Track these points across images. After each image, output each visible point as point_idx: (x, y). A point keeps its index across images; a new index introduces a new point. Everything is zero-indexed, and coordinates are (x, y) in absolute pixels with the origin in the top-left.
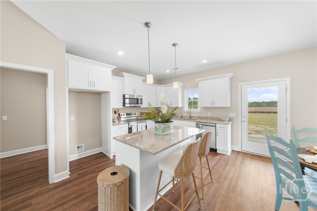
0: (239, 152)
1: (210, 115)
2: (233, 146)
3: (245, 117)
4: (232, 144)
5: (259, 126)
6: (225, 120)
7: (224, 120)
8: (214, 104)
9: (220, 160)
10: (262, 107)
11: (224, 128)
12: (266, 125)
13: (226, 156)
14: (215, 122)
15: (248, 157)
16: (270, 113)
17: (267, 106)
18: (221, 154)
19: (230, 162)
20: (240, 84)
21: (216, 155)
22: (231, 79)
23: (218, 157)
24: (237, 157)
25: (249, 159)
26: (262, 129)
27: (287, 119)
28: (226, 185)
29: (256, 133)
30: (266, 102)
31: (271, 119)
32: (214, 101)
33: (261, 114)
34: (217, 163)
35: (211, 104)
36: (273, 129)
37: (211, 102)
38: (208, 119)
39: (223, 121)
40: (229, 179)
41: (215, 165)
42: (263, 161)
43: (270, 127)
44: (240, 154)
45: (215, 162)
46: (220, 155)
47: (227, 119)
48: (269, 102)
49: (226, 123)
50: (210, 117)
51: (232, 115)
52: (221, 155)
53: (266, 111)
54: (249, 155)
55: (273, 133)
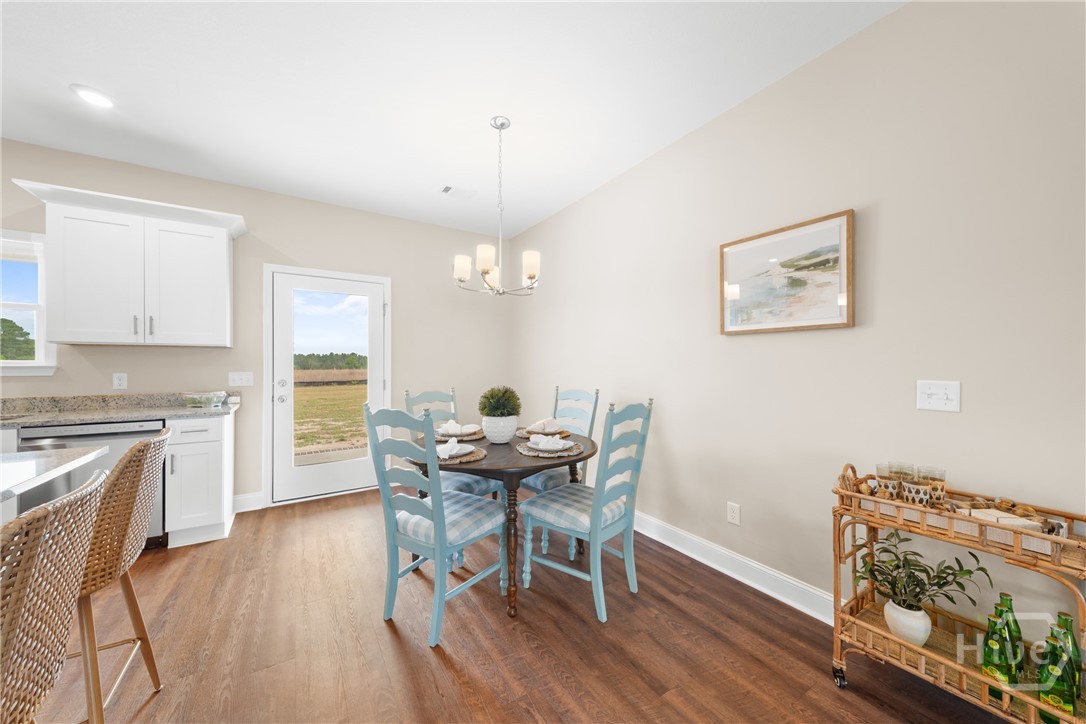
0: (262, 513)
1: (125, 387)
2: (241, 497)
3: (283, 384)
4: (236, 492)
5: (308, 422)
6: (208, 401)
7: (203, 399)
8: (151, 333)
9: (187, 572)
10: (308, 369)
11: (206, 431)
12: (322, 416)
13: (216, 543)
14: (160, 414)
15: (294, 516)
16: (328, 383)
17: (321, 367)
18: (191, 546)
19: (237, 557)
20: (268, 268)
21: (164, 562)
22: (233, 239)
23: (176, 567)
24: (258, 531)
25: (298, 520)
26: (317, 428)
27: (384, 381)
28: (229, 656)
29: (302, 441)
30: (319, 355)
31: (334, 399)
32: (151, 319)
33: (308, 388)
34: (174, 594)
35: (136, 333)
36: (341, 423)
37: (136, 319)
38: (113, 404)
39: (197, 404)
40: (239, 624)
41: (163, 609)
42: (337, 508)
43: (335, 421)
44: (269, 517)
45: (165, 595)
46: (184, 555)
47: (218, 393)
48: (325, 356)
49: (213, 409)
50: (122, 397)
51: (237, 379)
52: (193, 552)
53: (319, 379)
54: (296, 508)
55: (342, 432)
